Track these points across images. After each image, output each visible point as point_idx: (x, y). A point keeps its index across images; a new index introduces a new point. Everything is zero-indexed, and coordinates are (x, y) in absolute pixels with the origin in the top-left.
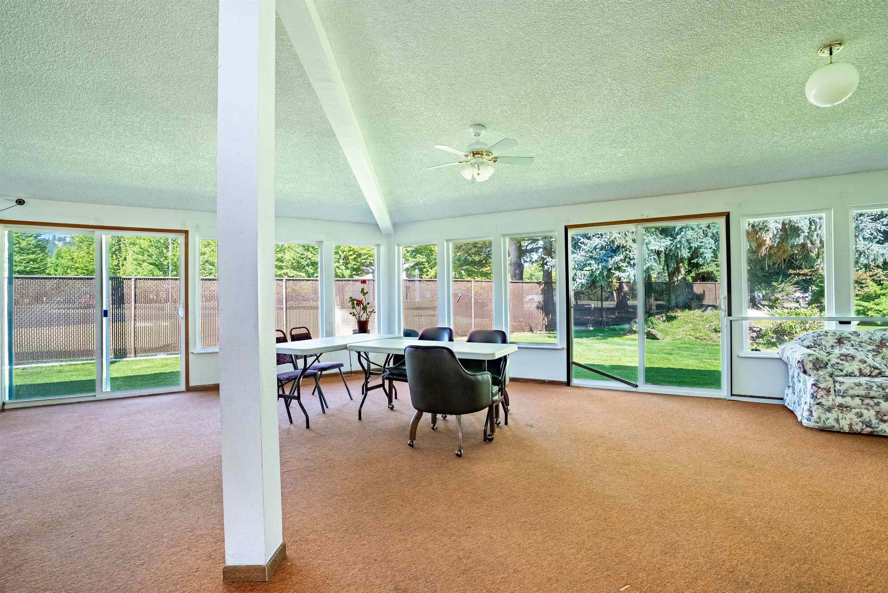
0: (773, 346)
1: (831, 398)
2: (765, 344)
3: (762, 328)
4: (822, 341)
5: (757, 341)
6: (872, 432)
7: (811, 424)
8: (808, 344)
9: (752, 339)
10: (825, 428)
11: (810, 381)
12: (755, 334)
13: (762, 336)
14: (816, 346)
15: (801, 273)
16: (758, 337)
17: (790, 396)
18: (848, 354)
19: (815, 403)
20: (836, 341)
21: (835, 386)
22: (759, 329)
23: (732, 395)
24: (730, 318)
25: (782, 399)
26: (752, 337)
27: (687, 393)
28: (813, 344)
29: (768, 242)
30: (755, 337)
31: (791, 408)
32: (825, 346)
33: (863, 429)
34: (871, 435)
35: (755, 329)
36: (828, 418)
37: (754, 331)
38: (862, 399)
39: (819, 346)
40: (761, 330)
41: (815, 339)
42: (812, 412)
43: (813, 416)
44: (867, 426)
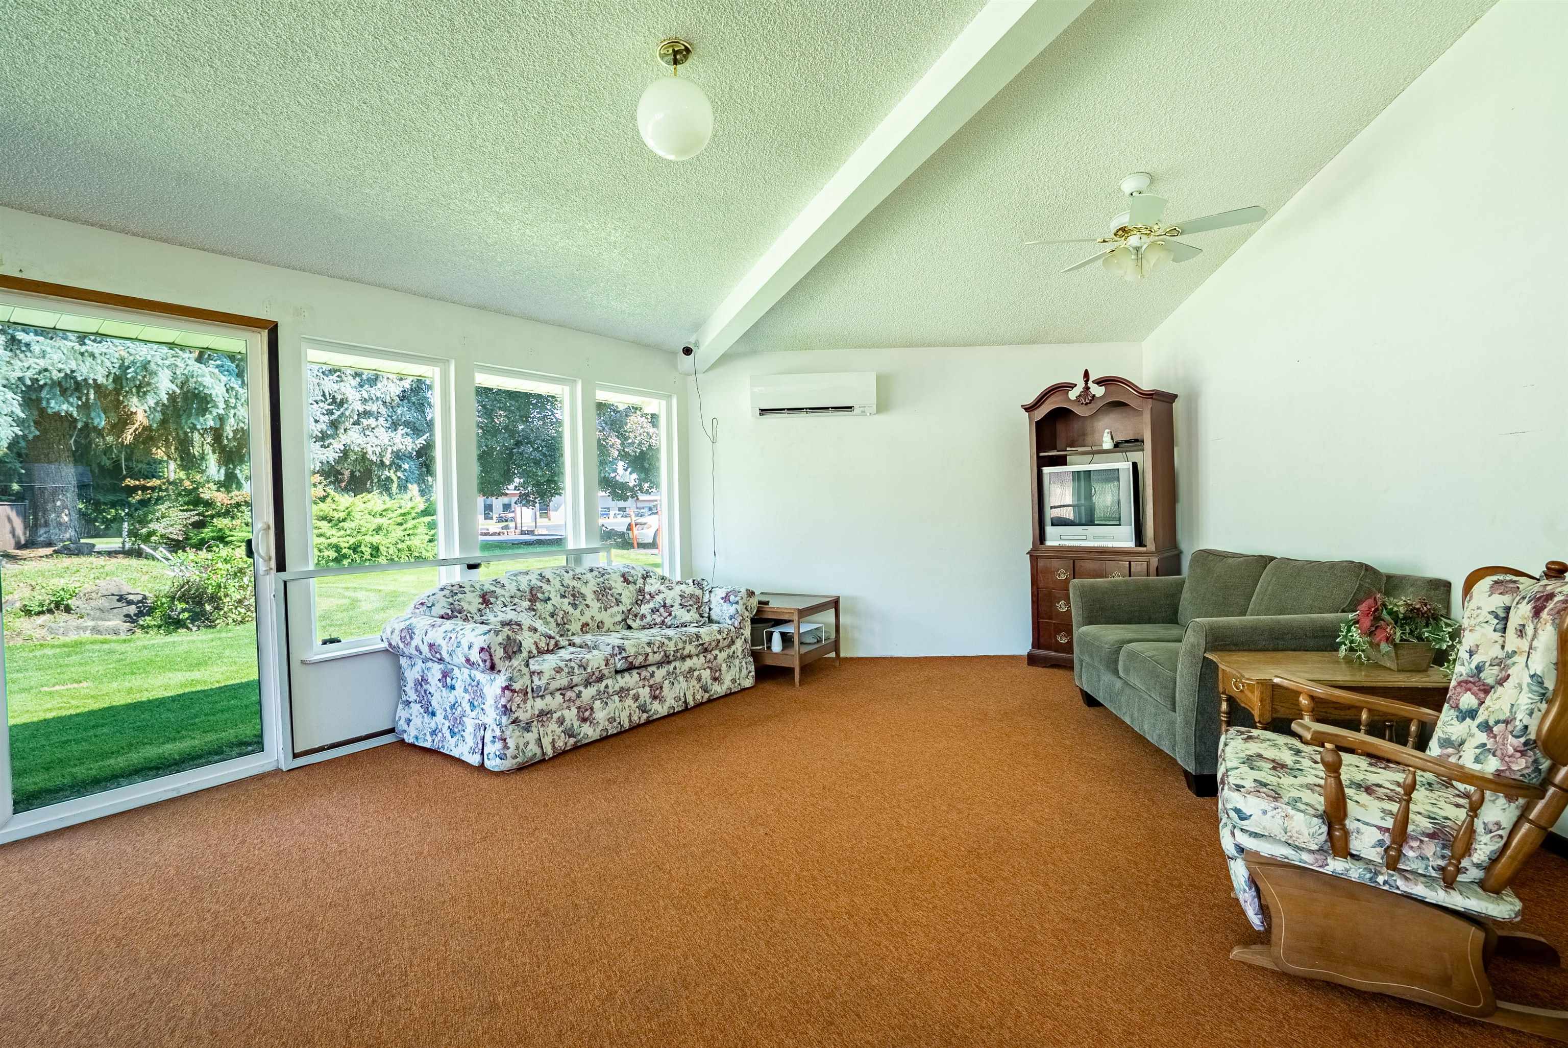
0: (178, 628)
1: (530, 702)
2: (160, 627)
3: (147, 594)
4: (462, 604)
5: (141, 623)
6: (576, 743)
7: (508, 764)
8: (442, 612)
9: (128, 619)
10: (527, 762)
11: (501, 680)
12: (133, 609)
13: (151, 611)
14: (456, 613)
15: (148, 485)
16: (140, 614)
17: (417, 721)
18: (511, 621)
19: (511, 720)
20: (481, 600)
21: (532, 682)
22: (140, 598)
23: (295, 756)
24: (283, 576)
25: (392, 731)
26: (127, 616)
27: (173, 790)
28: (450, 613)
29: (141, 418)
30: (135, 615)
31: (428, 745)
32: (470, 613)
33: (566, 744)
34: (576, 748)
35: (131, 597)
36: (528, 743)
37: (130, 603)
38: (563, 692)
39: (460, 613)
40: (145, 598)
41: (451, 600)
42: (505, 740)
43: (508, 748)
44: (570, 736)
